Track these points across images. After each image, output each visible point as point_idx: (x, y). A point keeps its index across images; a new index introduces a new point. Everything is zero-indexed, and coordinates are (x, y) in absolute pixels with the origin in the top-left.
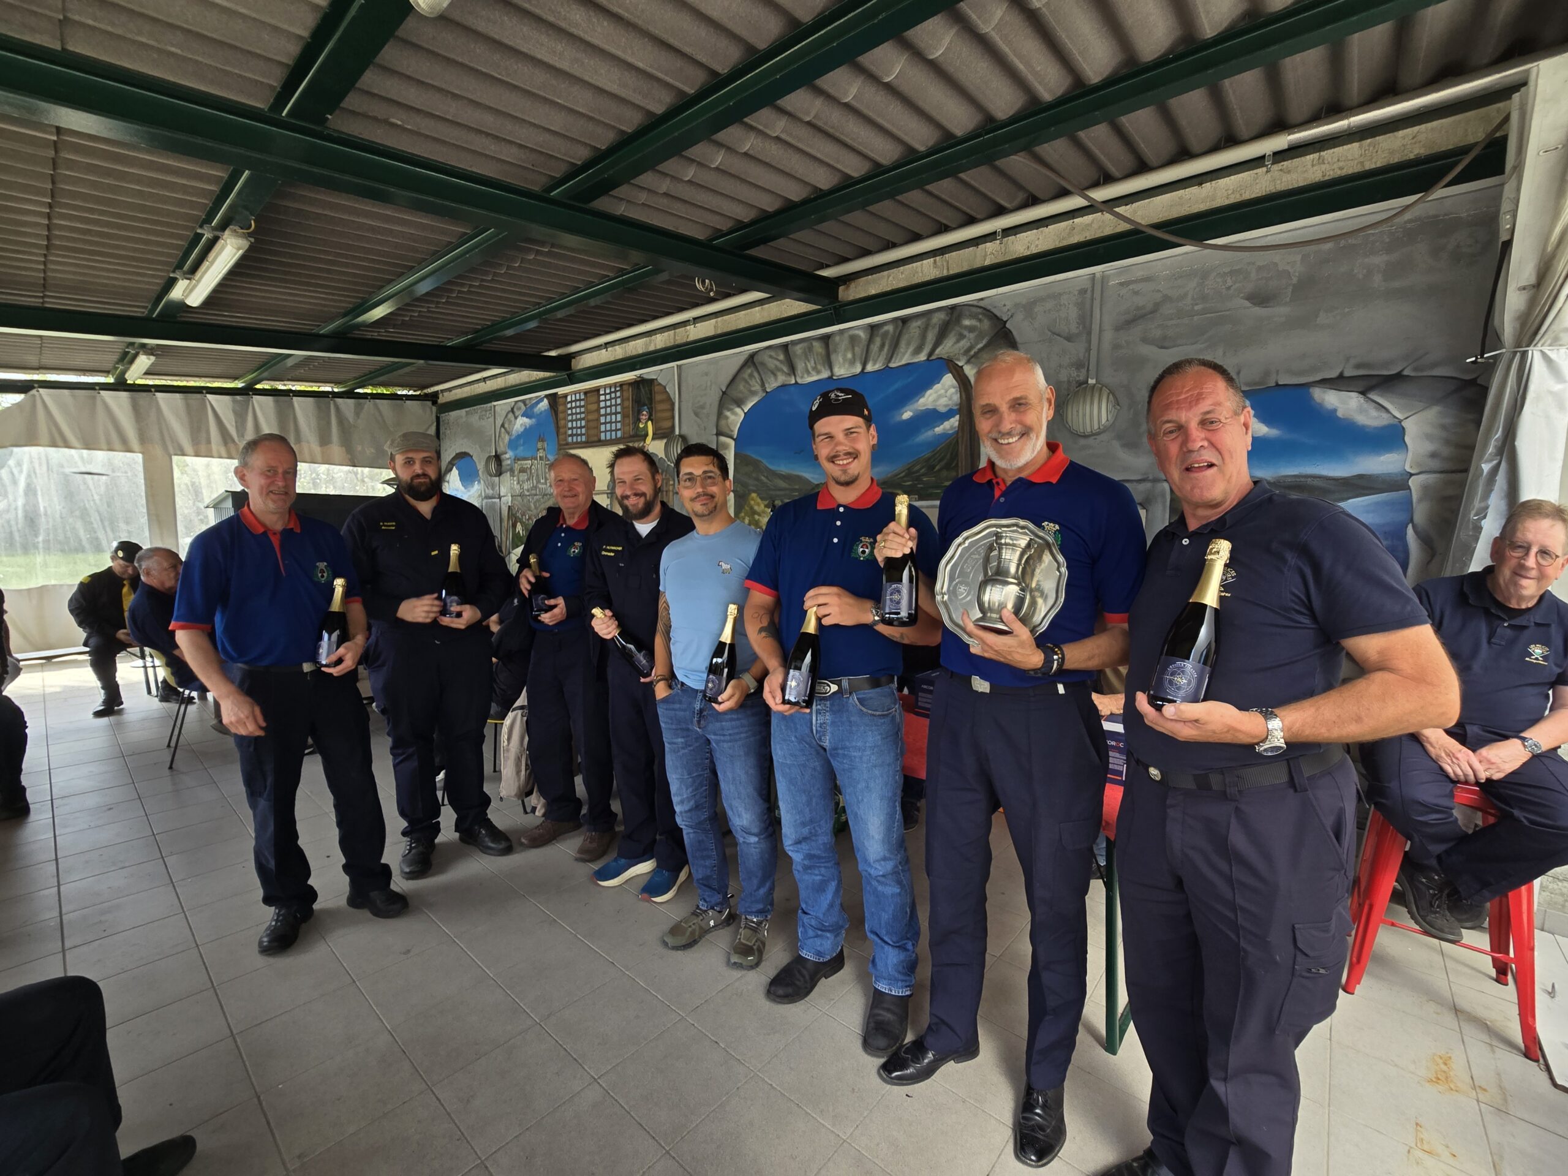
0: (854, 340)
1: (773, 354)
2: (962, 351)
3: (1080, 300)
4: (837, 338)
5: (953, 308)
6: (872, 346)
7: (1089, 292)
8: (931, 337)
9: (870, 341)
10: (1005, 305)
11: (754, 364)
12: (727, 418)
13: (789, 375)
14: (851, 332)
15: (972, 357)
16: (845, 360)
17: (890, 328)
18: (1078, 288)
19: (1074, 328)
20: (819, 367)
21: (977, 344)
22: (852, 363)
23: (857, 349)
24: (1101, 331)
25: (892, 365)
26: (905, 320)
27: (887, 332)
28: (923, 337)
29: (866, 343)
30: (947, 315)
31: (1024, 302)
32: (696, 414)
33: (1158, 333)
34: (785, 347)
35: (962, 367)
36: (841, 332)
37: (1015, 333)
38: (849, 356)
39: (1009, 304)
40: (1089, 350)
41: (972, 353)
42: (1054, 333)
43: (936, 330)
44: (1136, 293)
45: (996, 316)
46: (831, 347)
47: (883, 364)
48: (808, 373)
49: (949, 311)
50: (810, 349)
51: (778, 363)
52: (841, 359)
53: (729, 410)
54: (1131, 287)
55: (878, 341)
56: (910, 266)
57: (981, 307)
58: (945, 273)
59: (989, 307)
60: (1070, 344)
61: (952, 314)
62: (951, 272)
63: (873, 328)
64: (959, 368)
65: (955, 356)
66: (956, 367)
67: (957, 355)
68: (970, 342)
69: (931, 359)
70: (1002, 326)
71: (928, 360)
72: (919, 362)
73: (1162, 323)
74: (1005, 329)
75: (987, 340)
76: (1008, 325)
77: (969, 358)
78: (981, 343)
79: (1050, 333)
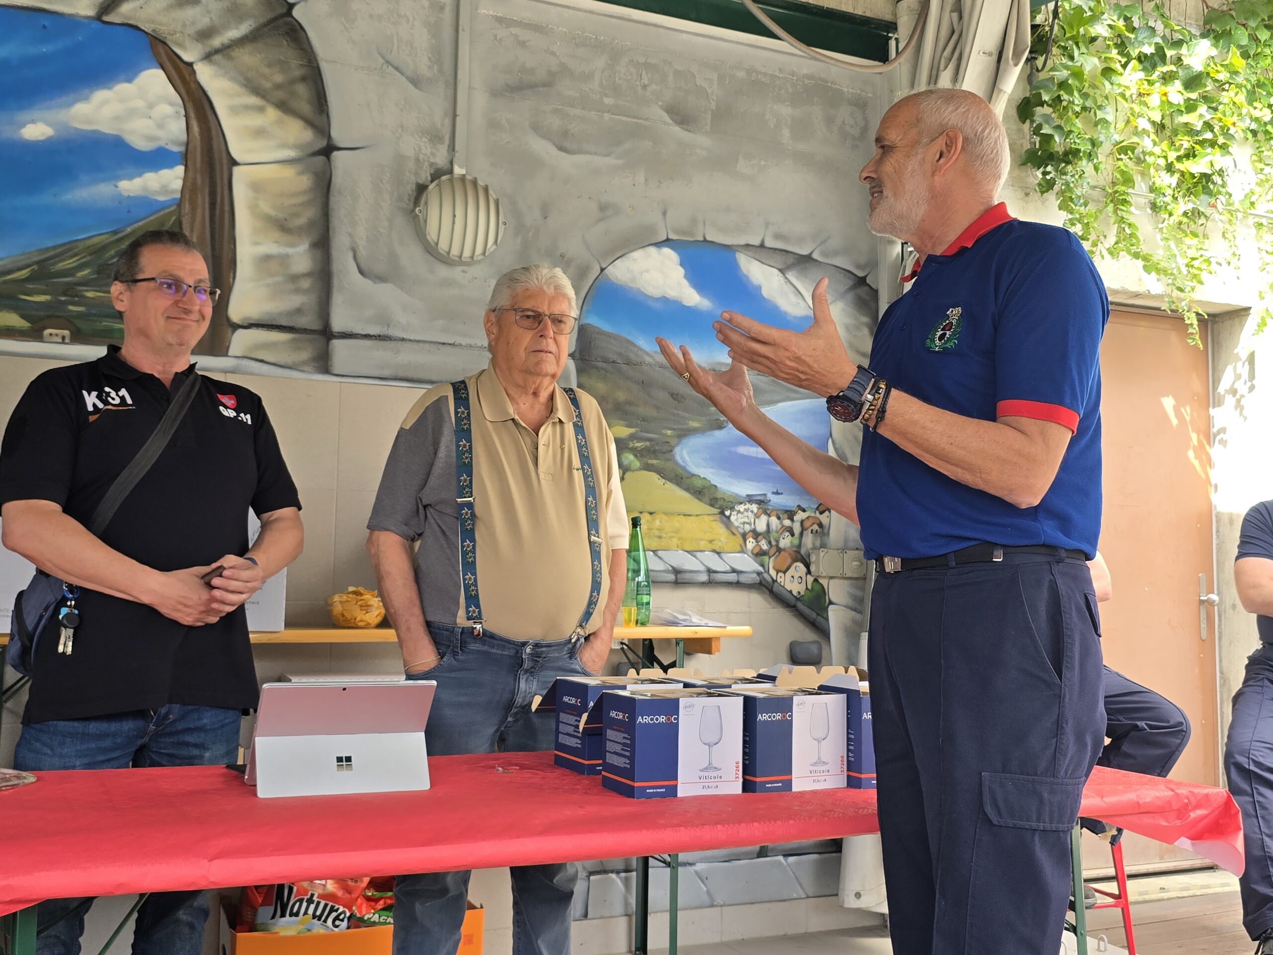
2: (191, 30)
3: (432, 20)
15: (217, 51)
19: (422, 64)
21: (226, 27)
24: (470, 88)
33: (554, 122)
35: (190, 65)
37: (311, 33)
40: (453, 114)
41: (217, 42)
42: (387, 62)
44: (523, 44)
54: (515, 30)
60: (417, 91)
64: (181, 65)
65: (172, 35)
66: (178, 60)
67: (178, 35)
68: (211, 19)
69: (106, 18)
70: (284, 10)
71: (98, 18)
72: (71, 15)
73: (560, 107)
74: (290, 19)
75: (250, 28)
76: (296, 13)
77: (207, 50)
78: (237, 28)
79: (381, 61)
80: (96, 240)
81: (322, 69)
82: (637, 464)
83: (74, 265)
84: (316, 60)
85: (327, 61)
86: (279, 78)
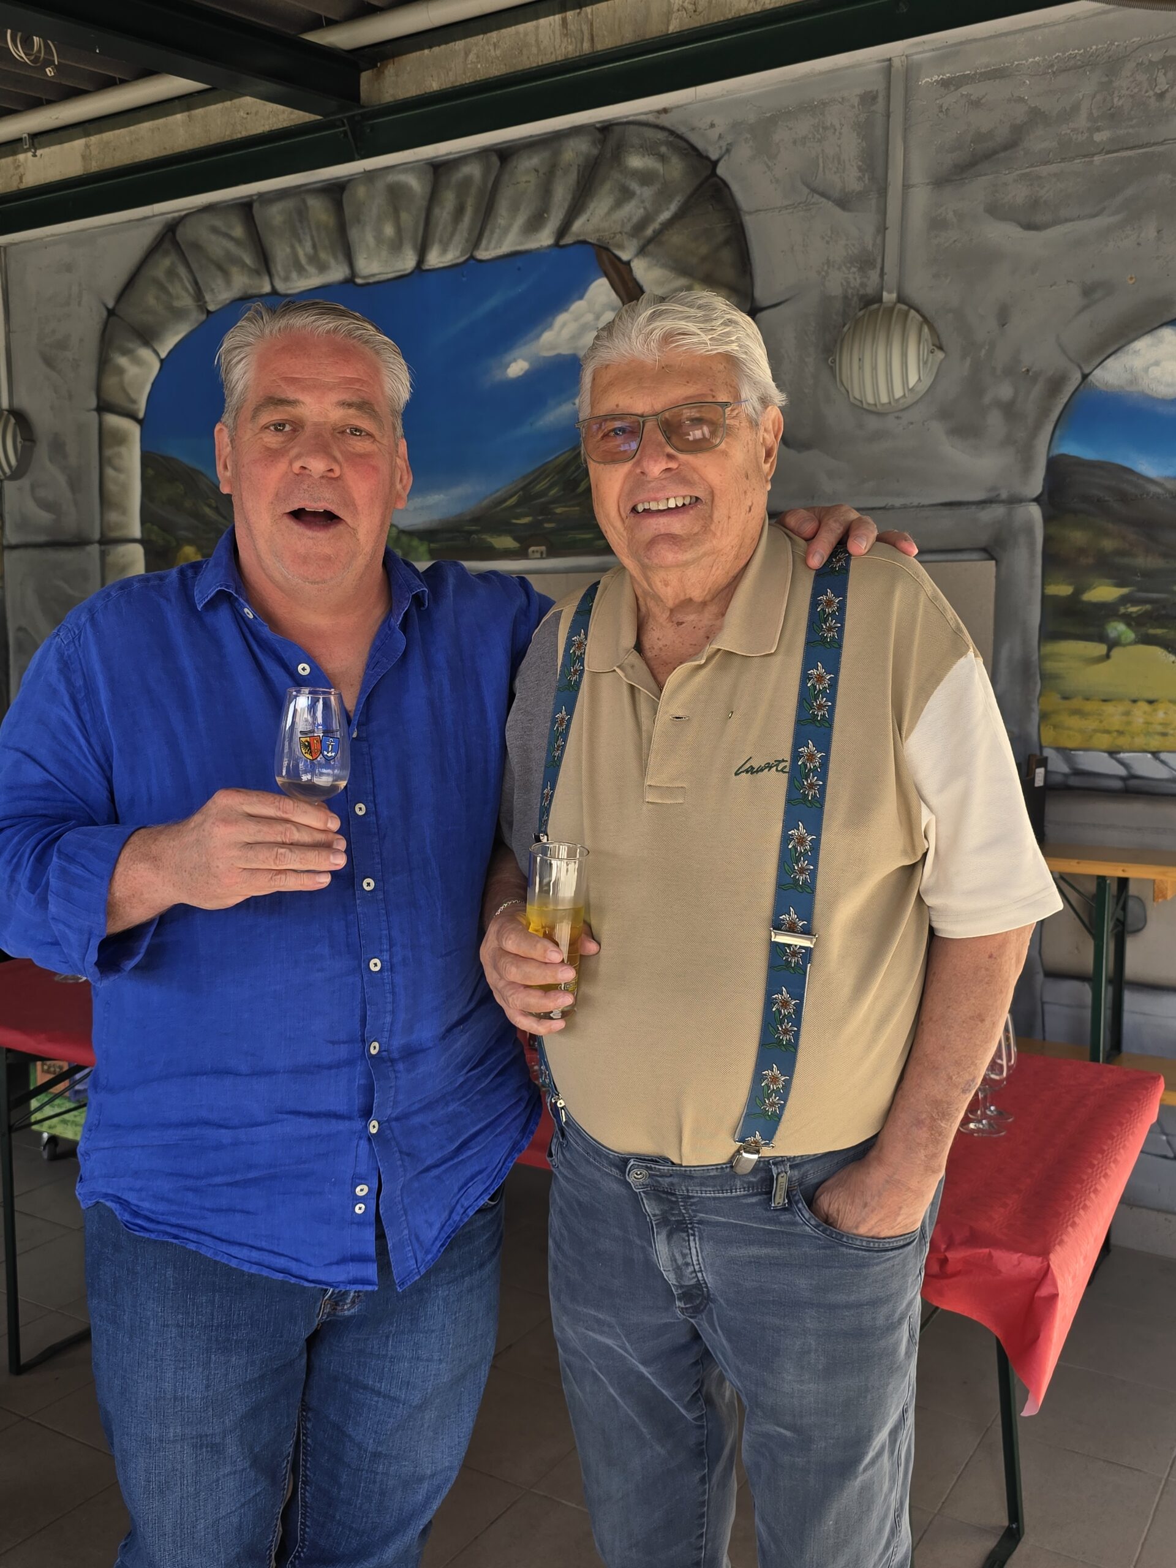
0: (396, 195)
1: (218, 223)
2: (628, 228)
3: (862, 118)
4: (361, 191)
5: (605, 129)
6: (437, 211)
7: (881, 100)
8: (562, 194)
9: (433, 197)
10: (712, 125)
11: (176, 245)
12: (121, 371)
13: (258, 273)
14: (392, 178)
15: (650, 241)
16: (379, 239)
17: (473, 170)
18: (859, 91)
19: (852, 179)
20: (323, 255)
21: (658, 212)
22: (396, 247)
23: (404, 216)
24: (906, 187)
25: (483, 254)
26: (505, 154)
27: (467, 181)
28: (546, 191)
29: (425, 203)
30: (594, 143)
31: (752, 118)
32: (49, 362)
33: (1018, 194)
34: (246, 207)
35: (628, 263)
36: (370, 176)
37: (735, 187)
38: (389, 230)
39: (722, 123)
40: (882, 229)
41: (649, 232)
42: (814, 191)
43: (572, 177)
44: (976, 104)
45: (694, 148)
46: (348, 211)
47: (462, 254)
48: (301, 270)
49: (598, 135)
50: (302, 213)
51: (230, 246)
52: (370, 238)
53: (126, 352)
54: (964, 90)
55: (449, 199)
56: (512, 30)
57: (663, 128)
58: (586, 47)
59: (682, 130)
60: (846, 214)
61: (603, 142)
62: (599, 47)
63: (438, 169)
64: (621, 266)
65: (613, 238)
66: (617, 262)
67: (618, 237)
68: (645, 208)
69: (562, 243)
70: (709, 172)
71: (557, 244)
72: (538, 248)
73: (1028, 170)
74: (715, 179)
75: (679, 204)
76: (721, 171)
77: (642, 242)
78: (668, 209)
79: (806, 191)
80: (561, 459)
81: (745, 224)
82: (1131, 635)
83: (547, 485)
84: (739, 216)
85: (750, 213)
86: (704, 250)
